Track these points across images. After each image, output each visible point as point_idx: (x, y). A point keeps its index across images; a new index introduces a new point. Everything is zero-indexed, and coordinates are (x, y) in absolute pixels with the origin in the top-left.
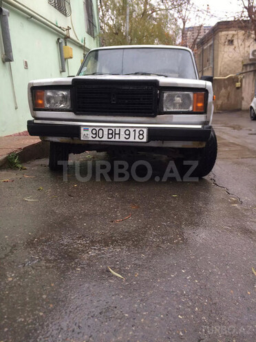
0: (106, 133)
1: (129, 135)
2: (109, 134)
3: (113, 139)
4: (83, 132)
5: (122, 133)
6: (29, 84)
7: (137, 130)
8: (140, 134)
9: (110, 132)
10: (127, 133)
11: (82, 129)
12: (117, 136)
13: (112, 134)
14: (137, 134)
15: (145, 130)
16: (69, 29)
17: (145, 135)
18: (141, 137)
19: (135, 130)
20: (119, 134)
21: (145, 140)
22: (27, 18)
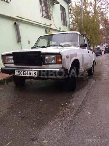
0: (23, 73)
1: (31, 73)
2: (24, 73)
3: (25, 75)
4: (16, 72)
5: (28, 73)
6: (2, 54)
7: (34, 72)
8: (34, 73)
9: (24, 72)
10: (30, 73)
11: (15, 71)
12: (27, 74)
13: (25, 73)
14: (33, 73)
15: (36, 72)
16: (51, 25)
17: (36, 74)
18: (35, 74)
19: (33, 72)
20: (27, 73)
21: (36, 76)
22: (30, 24)
